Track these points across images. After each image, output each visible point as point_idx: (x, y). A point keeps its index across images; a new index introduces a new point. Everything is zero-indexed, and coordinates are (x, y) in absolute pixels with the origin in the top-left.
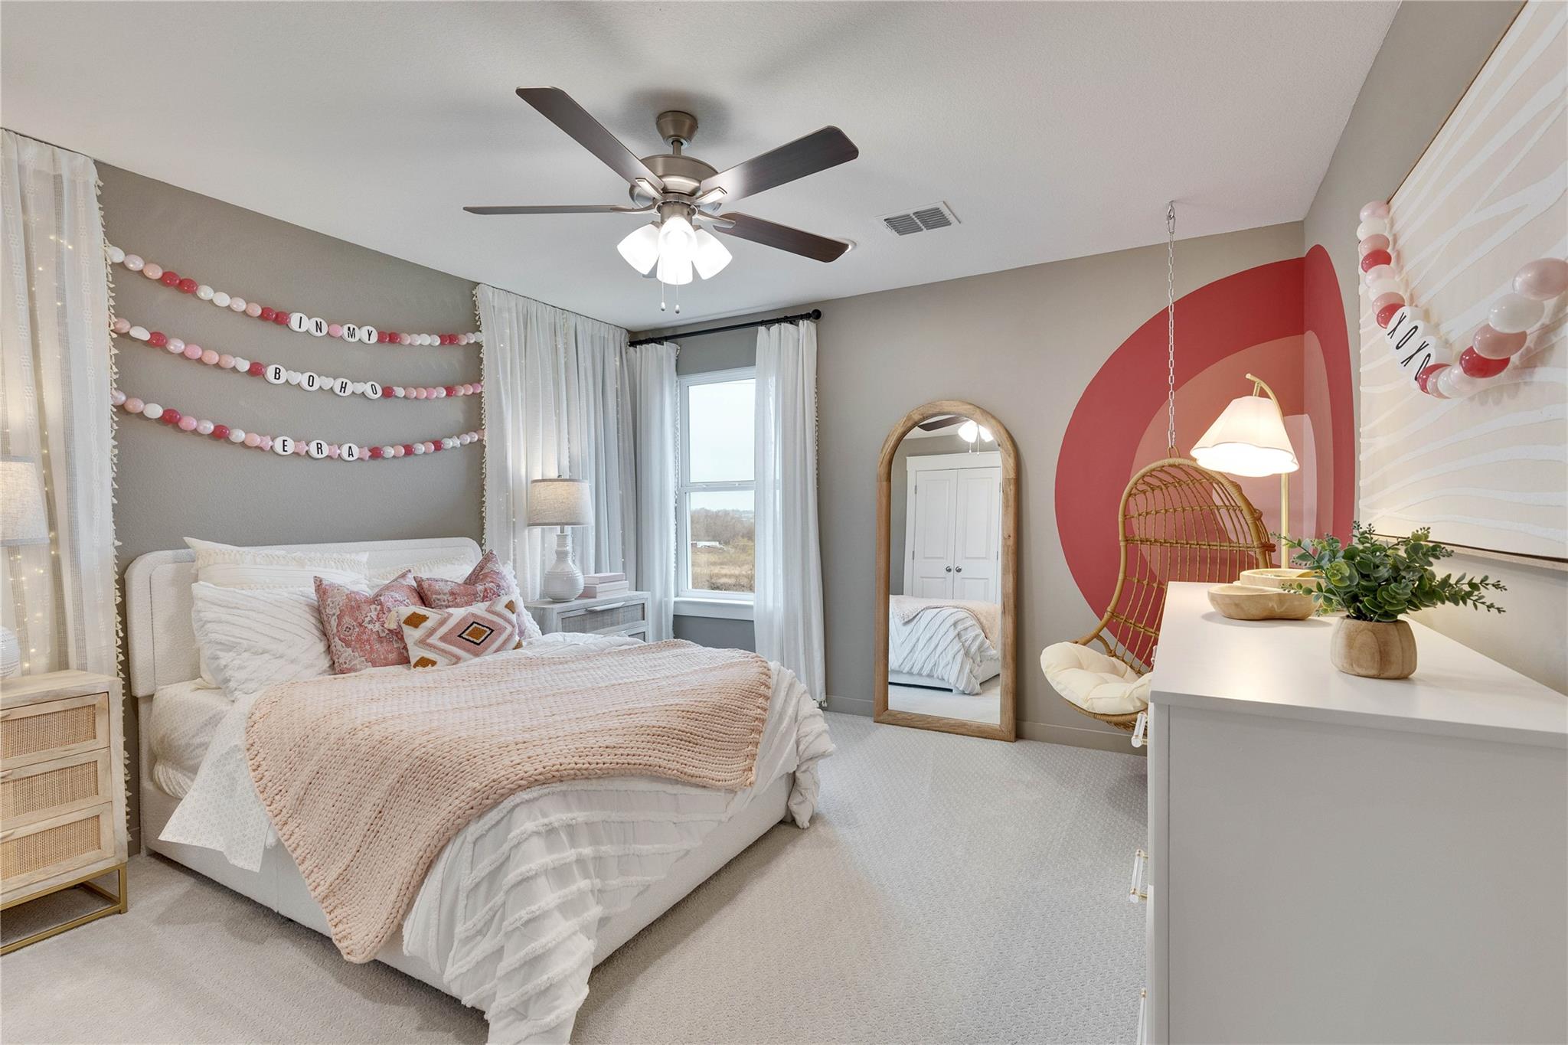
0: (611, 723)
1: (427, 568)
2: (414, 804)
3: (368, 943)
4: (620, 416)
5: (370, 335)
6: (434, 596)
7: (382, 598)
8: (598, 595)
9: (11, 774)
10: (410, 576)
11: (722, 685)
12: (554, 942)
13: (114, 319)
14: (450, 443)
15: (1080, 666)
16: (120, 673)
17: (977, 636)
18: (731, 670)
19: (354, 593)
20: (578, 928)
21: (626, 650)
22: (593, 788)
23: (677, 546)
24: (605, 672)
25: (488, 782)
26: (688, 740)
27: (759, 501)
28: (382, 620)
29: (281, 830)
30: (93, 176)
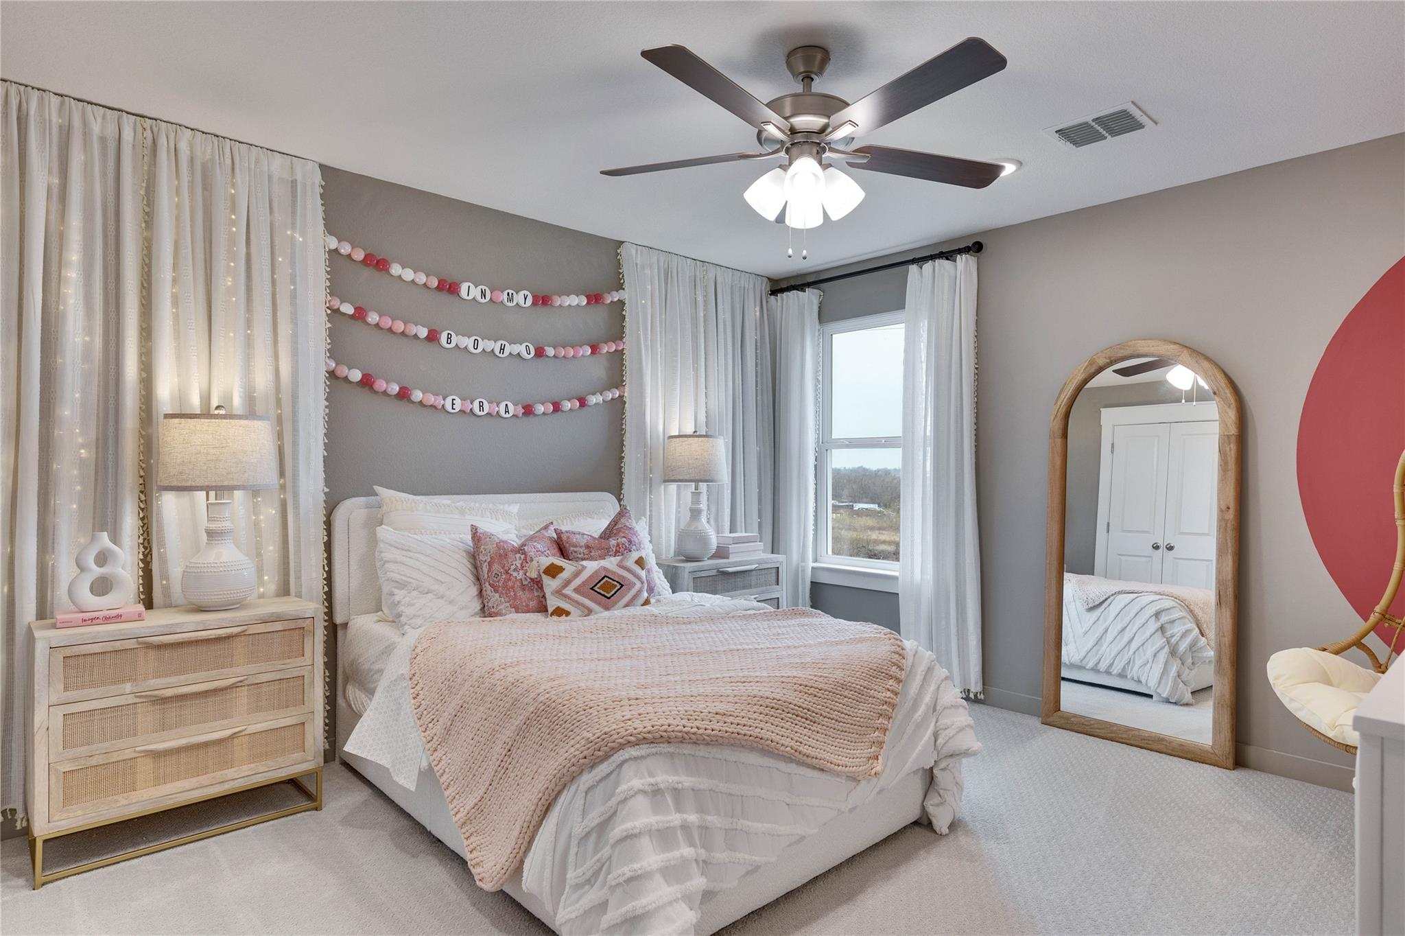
0: (723, 689)
1: (569, 520)
2: (537, 746)
3: (495, 873)
4: (759, 369)
5: (525, 299)
6: (572, 549)
7: (526, 548)
8: (731, 556)
9: (246, 679)
10: (552, 528)
11: (847, 662)
12: (653, 905)
13: (329, 298)
14: (593, 400)
15: (1327, 681)
16: (325, 602)
17: (1188, 632)
18: (859, 645)
19: (503, 541)
20: (679, 896)
21: (750, 615)
22: (701, 754)
23: (816, 506)
24: (726, 636)
25: (600, 734)
26: (804, 716)
27: (907, 459)
28: (525, 568)
29: (432, 755)
30: (317, 178)
